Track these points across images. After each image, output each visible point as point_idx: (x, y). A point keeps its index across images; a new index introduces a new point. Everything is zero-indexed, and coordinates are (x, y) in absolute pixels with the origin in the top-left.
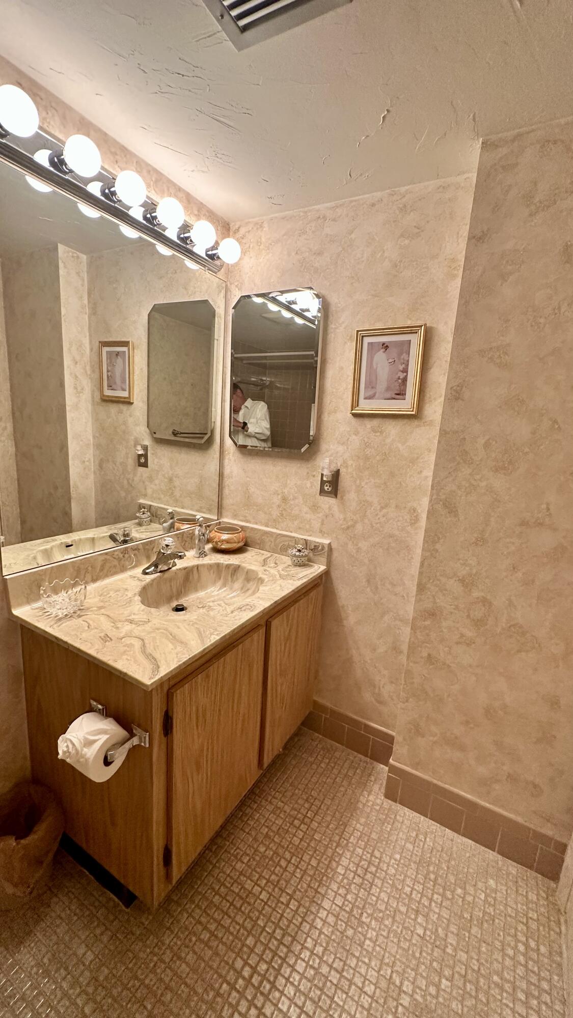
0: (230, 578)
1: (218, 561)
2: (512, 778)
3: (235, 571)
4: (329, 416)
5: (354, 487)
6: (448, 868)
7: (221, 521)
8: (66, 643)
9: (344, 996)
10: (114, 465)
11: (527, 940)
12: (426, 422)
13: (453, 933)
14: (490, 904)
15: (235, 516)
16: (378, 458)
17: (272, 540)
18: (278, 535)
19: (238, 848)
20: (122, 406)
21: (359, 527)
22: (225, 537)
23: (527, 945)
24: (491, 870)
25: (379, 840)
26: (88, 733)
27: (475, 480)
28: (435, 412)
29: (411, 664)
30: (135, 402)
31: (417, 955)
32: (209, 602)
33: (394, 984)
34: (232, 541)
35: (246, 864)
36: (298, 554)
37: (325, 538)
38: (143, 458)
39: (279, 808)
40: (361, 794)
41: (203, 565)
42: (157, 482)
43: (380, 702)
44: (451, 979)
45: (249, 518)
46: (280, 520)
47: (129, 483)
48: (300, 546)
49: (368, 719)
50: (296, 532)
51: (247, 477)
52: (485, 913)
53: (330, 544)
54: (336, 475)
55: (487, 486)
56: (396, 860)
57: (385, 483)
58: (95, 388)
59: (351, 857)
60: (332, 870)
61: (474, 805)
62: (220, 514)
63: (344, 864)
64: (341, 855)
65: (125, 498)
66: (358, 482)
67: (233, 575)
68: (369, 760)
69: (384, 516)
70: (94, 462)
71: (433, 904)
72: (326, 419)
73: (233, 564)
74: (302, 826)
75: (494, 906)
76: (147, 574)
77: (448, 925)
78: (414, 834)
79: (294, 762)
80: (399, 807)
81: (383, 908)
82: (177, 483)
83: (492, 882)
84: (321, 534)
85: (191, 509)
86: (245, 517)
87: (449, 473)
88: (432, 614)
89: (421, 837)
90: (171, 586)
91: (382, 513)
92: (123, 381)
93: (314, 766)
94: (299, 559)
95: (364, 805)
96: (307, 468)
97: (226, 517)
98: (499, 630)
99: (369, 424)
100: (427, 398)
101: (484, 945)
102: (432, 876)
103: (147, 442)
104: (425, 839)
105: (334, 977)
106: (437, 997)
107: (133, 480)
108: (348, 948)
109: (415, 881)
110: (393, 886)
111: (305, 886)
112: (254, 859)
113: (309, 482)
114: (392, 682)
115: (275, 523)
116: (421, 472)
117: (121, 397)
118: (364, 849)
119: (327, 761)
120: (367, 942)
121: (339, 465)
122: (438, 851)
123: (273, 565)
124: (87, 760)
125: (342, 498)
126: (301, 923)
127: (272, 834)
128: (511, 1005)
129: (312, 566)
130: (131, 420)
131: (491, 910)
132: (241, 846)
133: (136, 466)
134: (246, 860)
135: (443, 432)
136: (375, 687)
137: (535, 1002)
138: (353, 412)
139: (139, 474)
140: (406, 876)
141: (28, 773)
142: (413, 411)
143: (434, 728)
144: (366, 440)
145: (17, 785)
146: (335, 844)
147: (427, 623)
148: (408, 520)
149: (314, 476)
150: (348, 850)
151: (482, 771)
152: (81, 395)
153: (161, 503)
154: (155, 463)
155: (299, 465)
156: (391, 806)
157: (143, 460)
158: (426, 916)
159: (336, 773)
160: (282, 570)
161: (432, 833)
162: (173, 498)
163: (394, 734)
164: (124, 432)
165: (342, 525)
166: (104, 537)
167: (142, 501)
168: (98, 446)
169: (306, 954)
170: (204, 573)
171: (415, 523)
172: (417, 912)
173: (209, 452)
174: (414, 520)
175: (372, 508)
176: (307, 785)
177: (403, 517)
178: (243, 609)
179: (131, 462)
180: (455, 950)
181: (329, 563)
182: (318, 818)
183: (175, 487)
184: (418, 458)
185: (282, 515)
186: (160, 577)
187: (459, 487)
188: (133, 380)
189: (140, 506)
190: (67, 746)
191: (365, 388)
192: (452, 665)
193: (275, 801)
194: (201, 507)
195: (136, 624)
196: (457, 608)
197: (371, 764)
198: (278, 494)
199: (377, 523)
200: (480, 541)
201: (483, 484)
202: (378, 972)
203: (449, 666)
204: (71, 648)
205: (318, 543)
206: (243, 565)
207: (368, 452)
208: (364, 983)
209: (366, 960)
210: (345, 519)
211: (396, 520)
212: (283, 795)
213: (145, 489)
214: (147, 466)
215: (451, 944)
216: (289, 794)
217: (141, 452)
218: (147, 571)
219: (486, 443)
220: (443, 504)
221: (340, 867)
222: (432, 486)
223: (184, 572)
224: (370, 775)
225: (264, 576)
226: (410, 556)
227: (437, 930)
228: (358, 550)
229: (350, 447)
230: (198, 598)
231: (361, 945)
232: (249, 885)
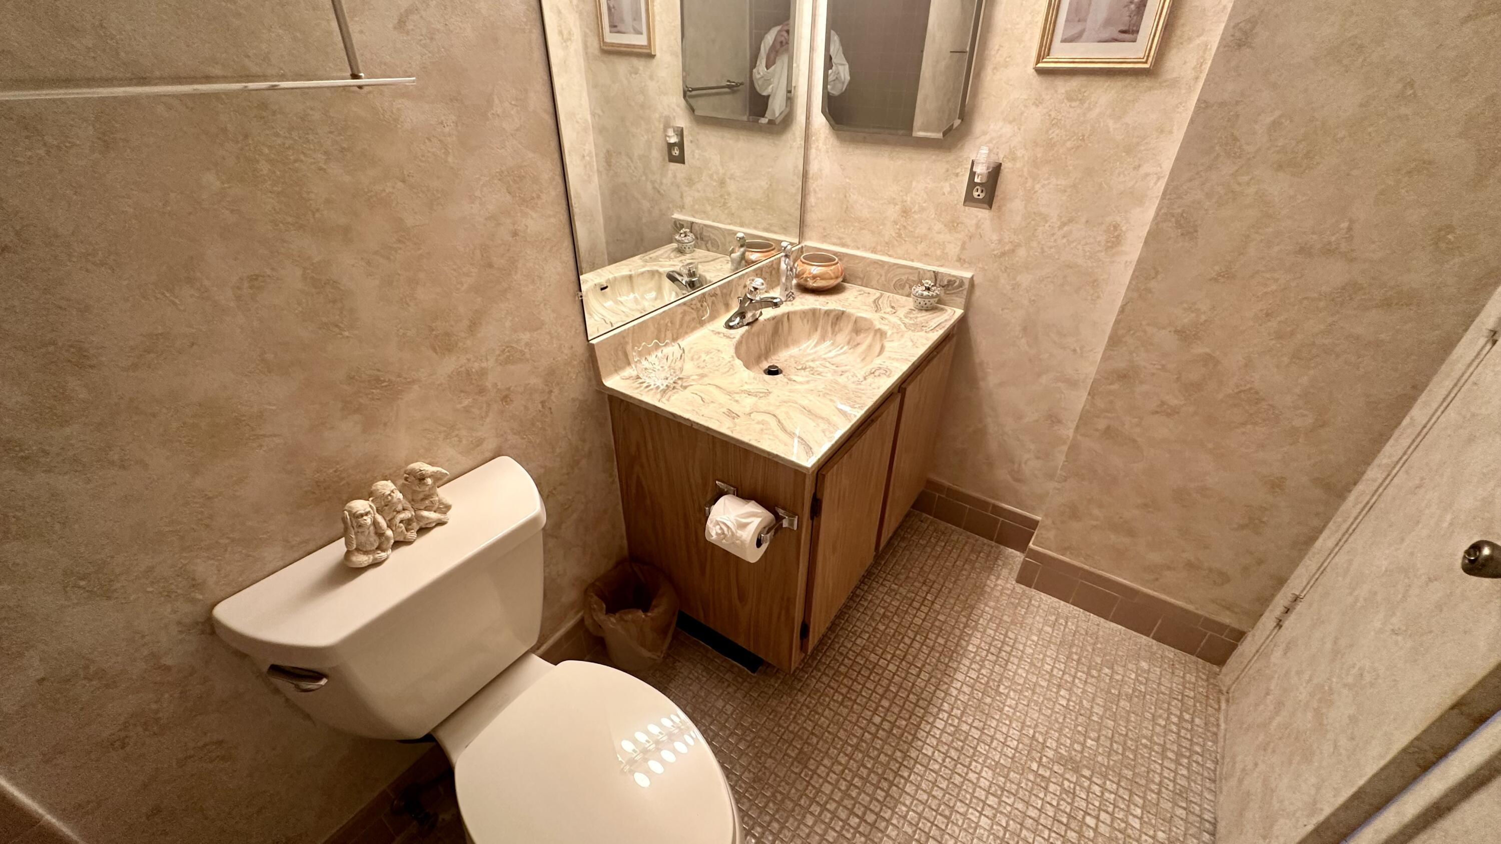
0: (829, 329)
1: (814, 306)
2: (1191, 566)
3: (837, 319)
4: (994, 74)
5: (1021, 193)
6: (1093, 650)
7: (803, 244)
8: (688, 420)
9: (987, 747)
10: (629, 161)
11: (1181, 713)
12: (1165, 81)
13: (1098, 705)
14: (1141, 683)
15: (824, 238)
16: (1069, 144)
17: (883, 272)
18: (890, 266)
19: (855, 626)
20: (635, 61)
21: (1022, 252)
22: (815, 270)
23: (1181, 718)
24: (1143, 653)
25: (1013, 622)
26: (738, 516)
27: (1239, 184)
28: (1185, 63)
29: (1079, 437)
30: (658, 54)
31: (1061, 720)
32: (808, 361)
33: (1037, 741)
34: (827, 276)
35: (867, 640)
36: (926, 293)
37: (966, 269)
38: (676, 148)
39: (894, 590)
40: (988, 578)
41: (795, 313)
42: (699, 186)
43: (1018, 480)
44: (1097, 740)
45: (848, 240)
46: (896, 243)
47: (654, 188)
48: (929, 283)
49: (997, 499)
50: (920, 261)
51: (846, 177)
52: (1134, 690)
53: (972, 277)
54: (996, 172)
55: (1256, 193)
56: (1033, 641)
57: (1074, 186)
58: (588, 31)
59: (982, 637)
60: (962, 648)
61: (1134, 592)
62: (801, 235)
63: (975, 643)
64: (971, 636)
65: (650, 212)
66: (1029, 185)
67: (834, 324)
68: (993, 543)
69: (1064, 237)
70: (597, 155)
71: (1077, 681)
72: (988, 78)
73: (835, 310)
74: (923, 607)
75: (1145, 684)
76: (731, 327)
77: (1093, 699)
78: (1053, 618)
79: (903, 545)
80: (1033, 592)
81: (1021, 681)
82: (732, 187)
83: (1144, 665)
84: (958, 264)
85: (755, 228)
86: (840, 238)
87: (1198, 173)
88: (1125, 377)
89: (1062, 621)
90: (759, 342)
91: (1061, 232)
92: (637, 17)
93: (929, 550)
94: (927, 301)
95: (992, 589)
96: (947, 162)
97: (810, 239)
98: (1220, 396)
99: (1063, 86)
100: (1175, 39)
101: (1133, 715)
102: (1075, 657)
103: (682, 121)
104: (1066, 623)
105: (976, 734)
106: (1082, 752)
107: (661, 183)
108: (986, 712)
109: (1056, 660)
110: (1032, 664)
111: (934, 660)
112: (875, 636)
113: (947, 184)
114: (1038, 458)
115: (888, 247)
116: (1139, 166)
117: (634, 46)
118: (996, 631)
119: (943, 544)
120: (1007, 708)
121: (1001, 156)
122: (1081, 634)
123: (889, 309)
124: (743, 542)
125: (1000, 208)
126: (935, 691)
127: (889, 614)
128: (1160, 762)
129: (942, 309)
130: (652, 86)
131: (1143, 688)
132: (858, 624)
133: (664, 159)
134: (866, 636)
135: (1203, 105)
136: (1013, 463)
137: (1186, 761)
138: (1040, 65)
139: (670, 174)
140: (1045, 655)
141: (626, 552)
142: (1146, 62)
143: (1096, 512)
144: (1053, 114)
145: (618, 564)
146: (962, 625)
147: (1116, 387)
148: (1103, 243)
149: (957, 175)
150: (978, 631)
151: (1155, 557)
152: (569, 43)
153: (709, 219)
154: (697, 156)
155: (934, 157)
156: (1024, 591)
157: (676, 152)
158: (1070, 690)
159: (955, 556)
160: (906, 317)
161: (1074, 617)
162: (726, 211)
163: (1038, 518)
164: (642, 106)
165: (994, 250)
166: (642, 273)
167: (677, 216)
168: (601, 130)
169: (945, 716)
170: (797, 323)
171: (1112, 247)
172: (1059, 686)
173: (784, 137)
174: (1113, 242)
175: (1047, 225)
176: (922, 568)
177: (1095, 238)
178: (877, 373)
179: (657, 155)
180: (1101, 718)
181: (967, 308)
182: (940, 601)
183: (729, 194)
184: (1138, 144)
185: (900, 236)
186: (747, 331)
187: (1209, 196)
188: (653, 14)
189: (675, 223)
190: (721, 528)
191: (1067, 21)
192: (1139, 439)
193: (887, 584)
194: (771, 225)
195: (756, 396)
196: (1164, 368)
197: (997, 547)
198: (896, 204)
199: (1051, 248)
200: (1227, 275)
201: (1252, 190)
202: (1020, 731)
203: (1134, 441)
204: (695, 427)
205: (953, 276)
206: (849, 310)
207: (1054, 135)
208: (1006, 739)
209: (1007, 722)
210: (1000, 241)
211: (1083, 242)
212: (896, 578)
213: (682, 197)
214: (683, 162)
215: (1097, 714)
216: (902, 577)
217: (674, 140)
218: (731, 324)
219: (1274, 122)
220: (1177, 222)
221: (971, 646)
222: (1164, 193)
223: (773, 322)
224: (997, 559)
225: (884, 328)
226: (1096, 295)
227: (1081, 702)
228: (1016, 287)
229: (1022, 128)
230: (791, 356)
231: (1001, 710)
232: (873, 658)
